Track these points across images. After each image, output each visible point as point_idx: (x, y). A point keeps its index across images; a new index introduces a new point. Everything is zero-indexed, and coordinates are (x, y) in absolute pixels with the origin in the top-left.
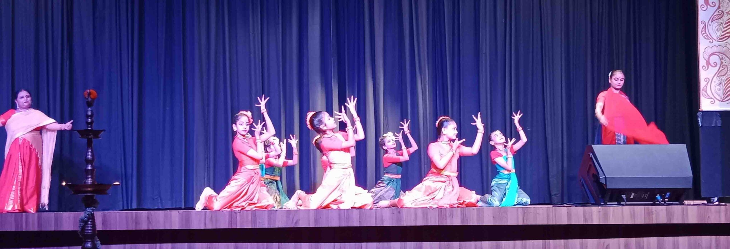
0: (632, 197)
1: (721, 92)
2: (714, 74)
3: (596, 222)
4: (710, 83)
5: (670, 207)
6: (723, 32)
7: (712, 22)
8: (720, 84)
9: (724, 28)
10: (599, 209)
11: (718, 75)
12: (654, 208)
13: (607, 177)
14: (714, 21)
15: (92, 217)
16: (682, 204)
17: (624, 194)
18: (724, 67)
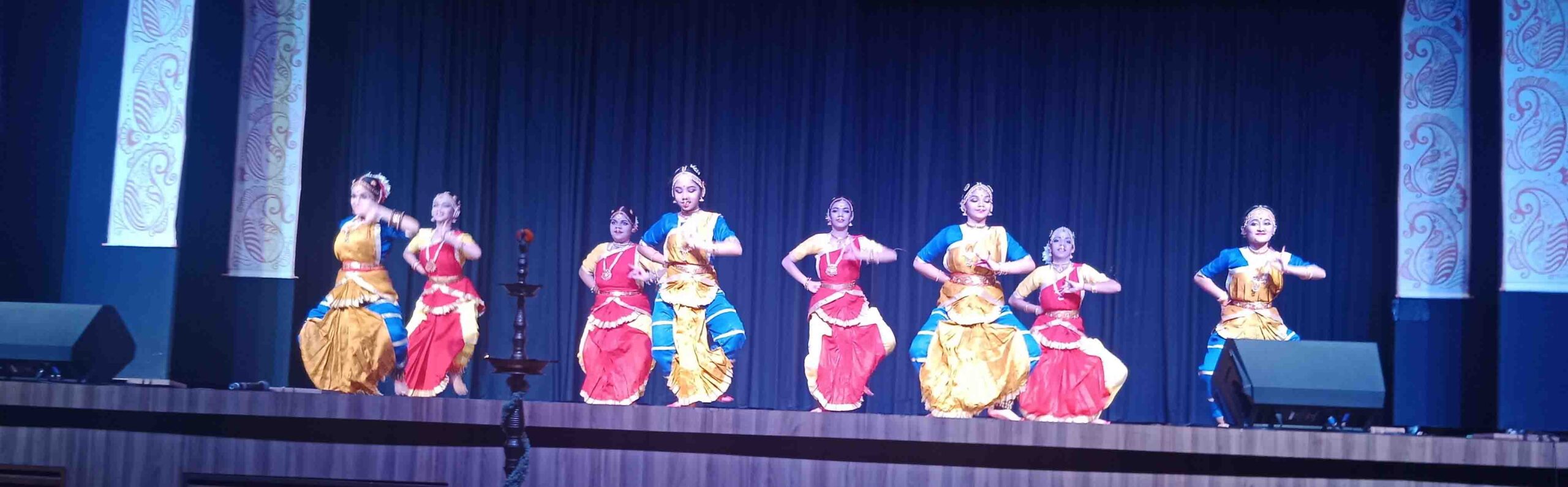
0: (1291, 417)
1: (1430, 271)
2: (1422, 243)
3: (1234, 451)
4: (1413, 257)
5: (1349, 435)
6: (1439, 181)
7: (1422, 165)
8: (1431, 258)
9: (1440, 175)
10: (1241, 433)
11: (1429, 245)
12: (1324, 435)
13: (1254, 386)
14: (1425, 164)
15: (519, 405)
16: (1367, 430)
17: (1279, 413)
18: (1437, 234)
